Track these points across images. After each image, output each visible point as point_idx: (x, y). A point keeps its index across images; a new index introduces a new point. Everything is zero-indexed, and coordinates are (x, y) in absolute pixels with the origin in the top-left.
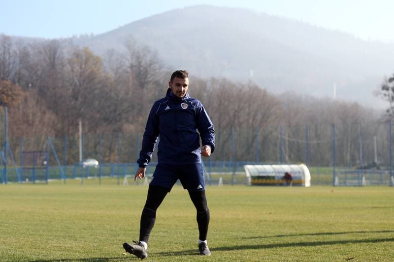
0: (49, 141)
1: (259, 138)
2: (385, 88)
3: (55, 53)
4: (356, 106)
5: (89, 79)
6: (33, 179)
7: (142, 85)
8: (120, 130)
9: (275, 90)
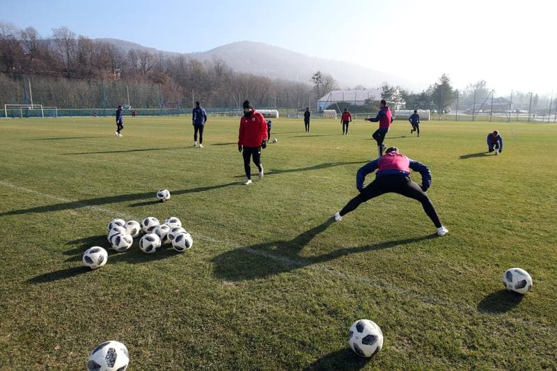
0: (180, 98)
1: (265, 98)
2: (314, 78)
3: (182, 60)
4: (303, 85)
5: (198, 72)
6: (173, 114)
7: (220, 75)
8: (211, 93)
9: (273, 78)
